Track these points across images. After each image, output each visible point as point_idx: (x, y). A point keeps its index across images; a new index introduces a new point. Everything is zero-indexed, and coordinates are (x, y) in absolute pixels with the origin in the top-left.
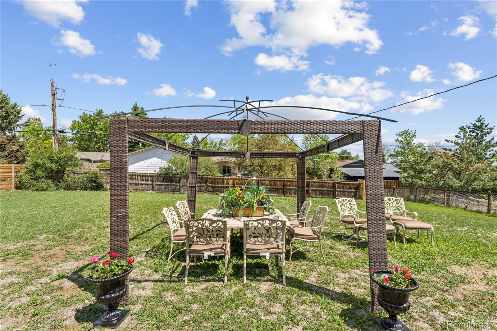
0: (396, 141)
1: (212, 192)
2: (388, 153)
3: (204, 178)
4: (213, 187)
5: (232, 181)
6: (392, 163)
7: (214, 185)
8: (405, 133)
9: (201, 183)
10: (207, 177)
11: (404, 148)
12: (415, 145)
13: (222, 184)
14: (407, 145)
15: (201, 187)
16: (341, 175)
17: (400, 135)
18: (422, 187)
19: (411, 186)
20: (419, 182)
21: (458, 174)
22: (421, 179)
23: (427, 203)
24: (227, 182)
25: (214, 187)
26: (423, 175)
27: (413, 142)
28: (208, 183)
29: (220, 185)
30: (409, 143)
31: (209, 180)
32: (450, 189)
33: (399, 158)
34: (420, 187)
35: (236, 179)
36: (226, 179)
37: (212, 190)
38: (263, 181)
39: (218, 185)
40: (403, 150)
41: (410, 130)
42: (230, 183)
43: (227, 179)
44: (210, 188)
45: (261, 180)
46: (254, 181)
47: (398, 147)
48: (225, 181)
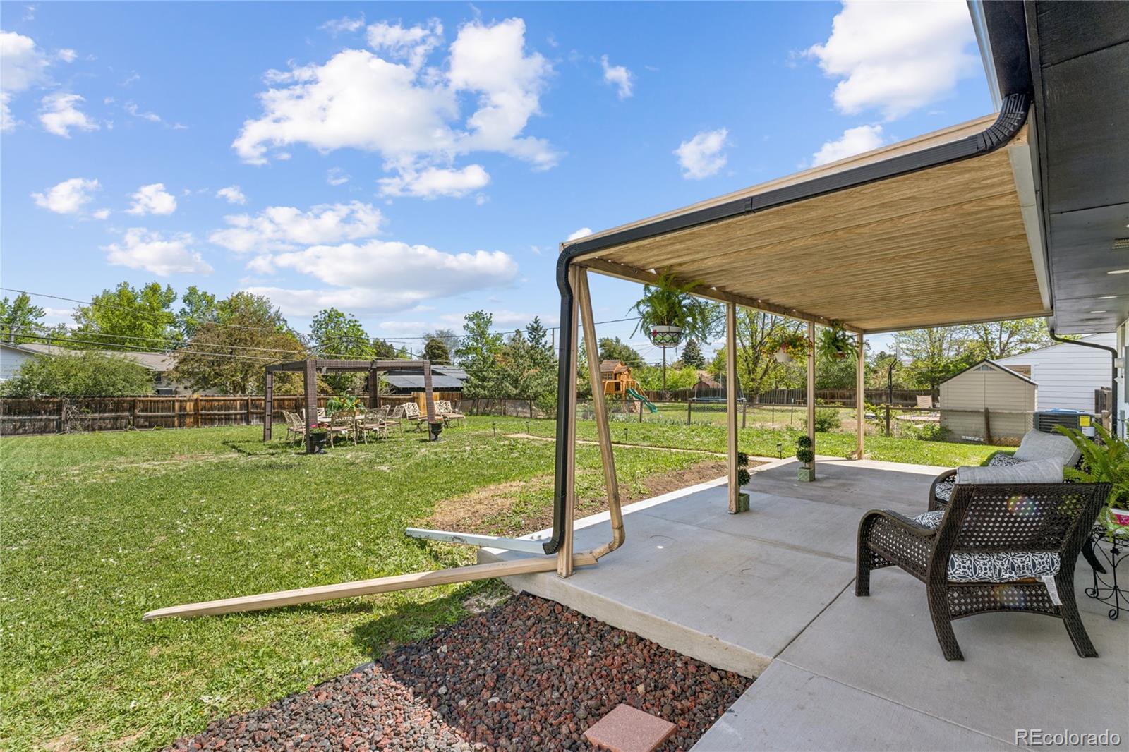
0: (465, 327)
1: (145, 427)
2: (454, 346)
3: (125, 401)
4: (147, 418)
5: (192, 403)
6: (460, 365)
7: (150, 414)
8: (476, 317)
9: (117, 411)
10: (132, 399)
11: (477, 341)
12: (491, 336)
13: (169, 411)
14: (480, 336)
15: (117, 419)
16: (386, 386)
17: (470, 318)
18: (485, 397)
19: (475, 397)
20: (482, 392)
21: (515, 382)
22: (484, 388)
23: (488, 415)
24: (181, 406)
25: (150, 417)
26: (485, 384)
27: (489, 332)
28: (136, 411)
29: (164, 414)
30: (482, 334)
31: (140, 405)
32: (508, 397)
33: (470, 356)
34: (482, 398)
35: (201, 400)
36: (177, 401)
37: (147, 424)
38: (257, 402)
39: (160, 414)
40: (475, 344)
41: (484, 313)
42: (188, 408)
43: (181, 401)
44: (142, 421)
45: (252, 400)
46: (238, 402)
47: (468, 337)
48: (177, 405)
